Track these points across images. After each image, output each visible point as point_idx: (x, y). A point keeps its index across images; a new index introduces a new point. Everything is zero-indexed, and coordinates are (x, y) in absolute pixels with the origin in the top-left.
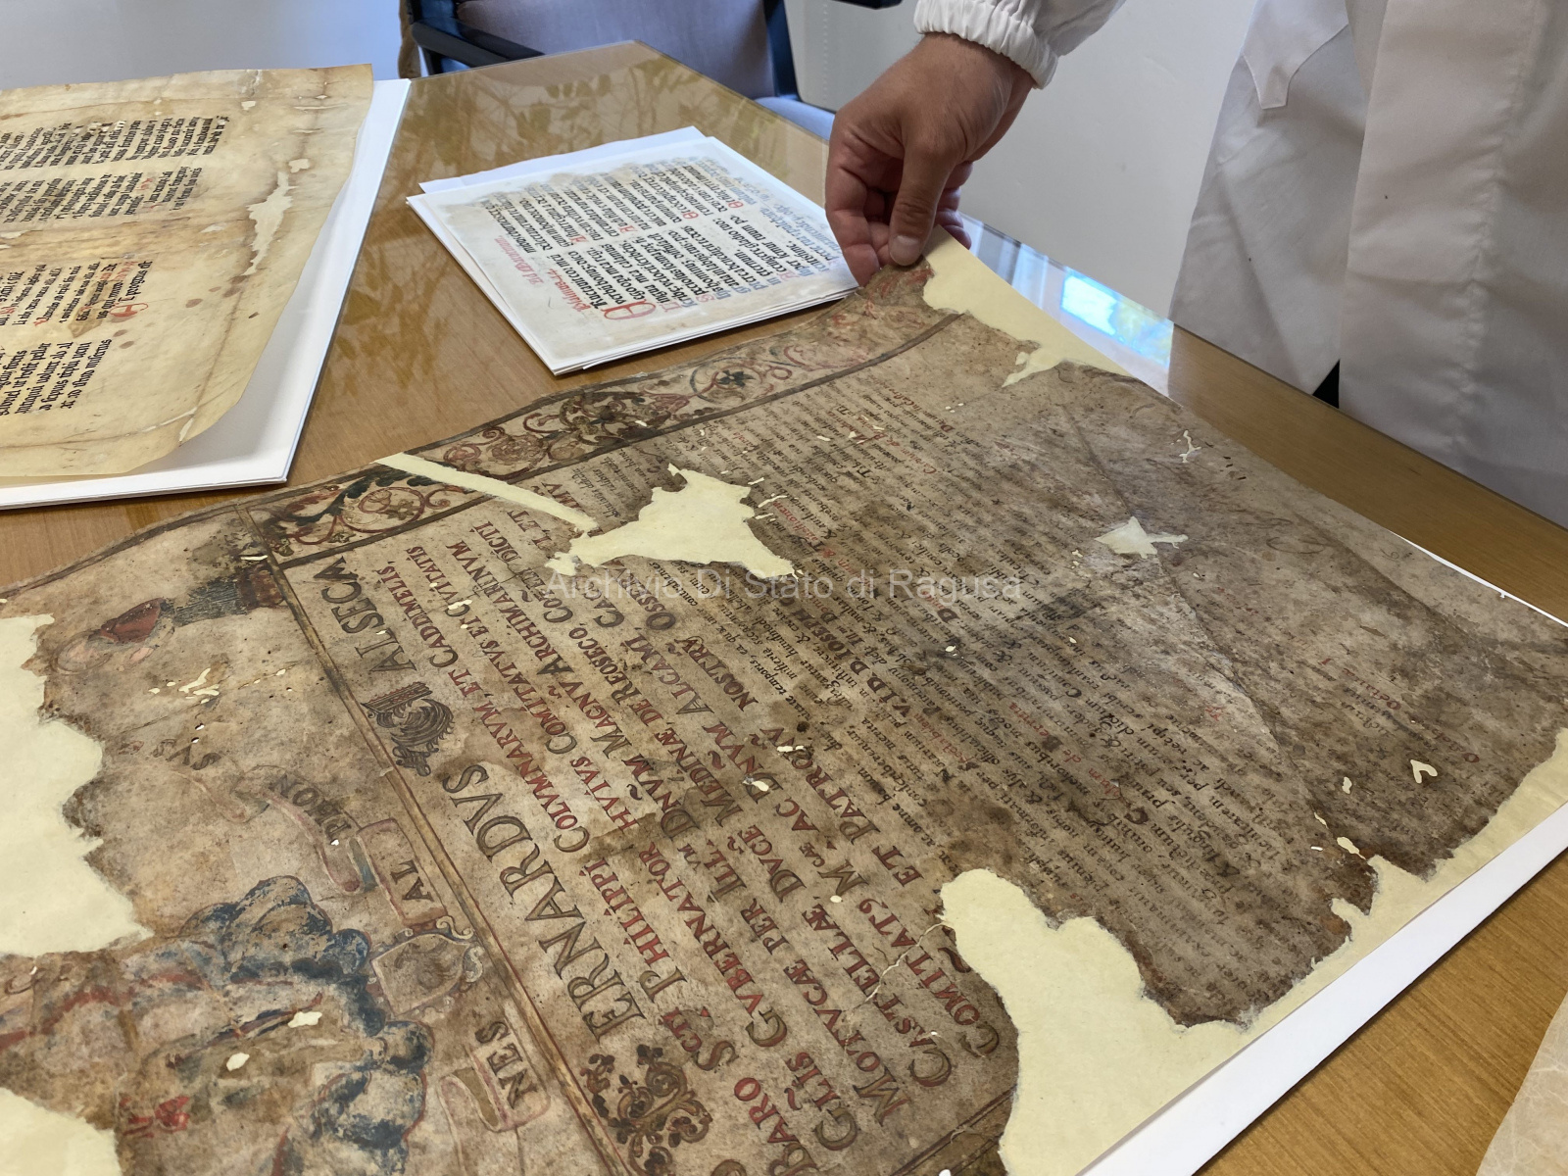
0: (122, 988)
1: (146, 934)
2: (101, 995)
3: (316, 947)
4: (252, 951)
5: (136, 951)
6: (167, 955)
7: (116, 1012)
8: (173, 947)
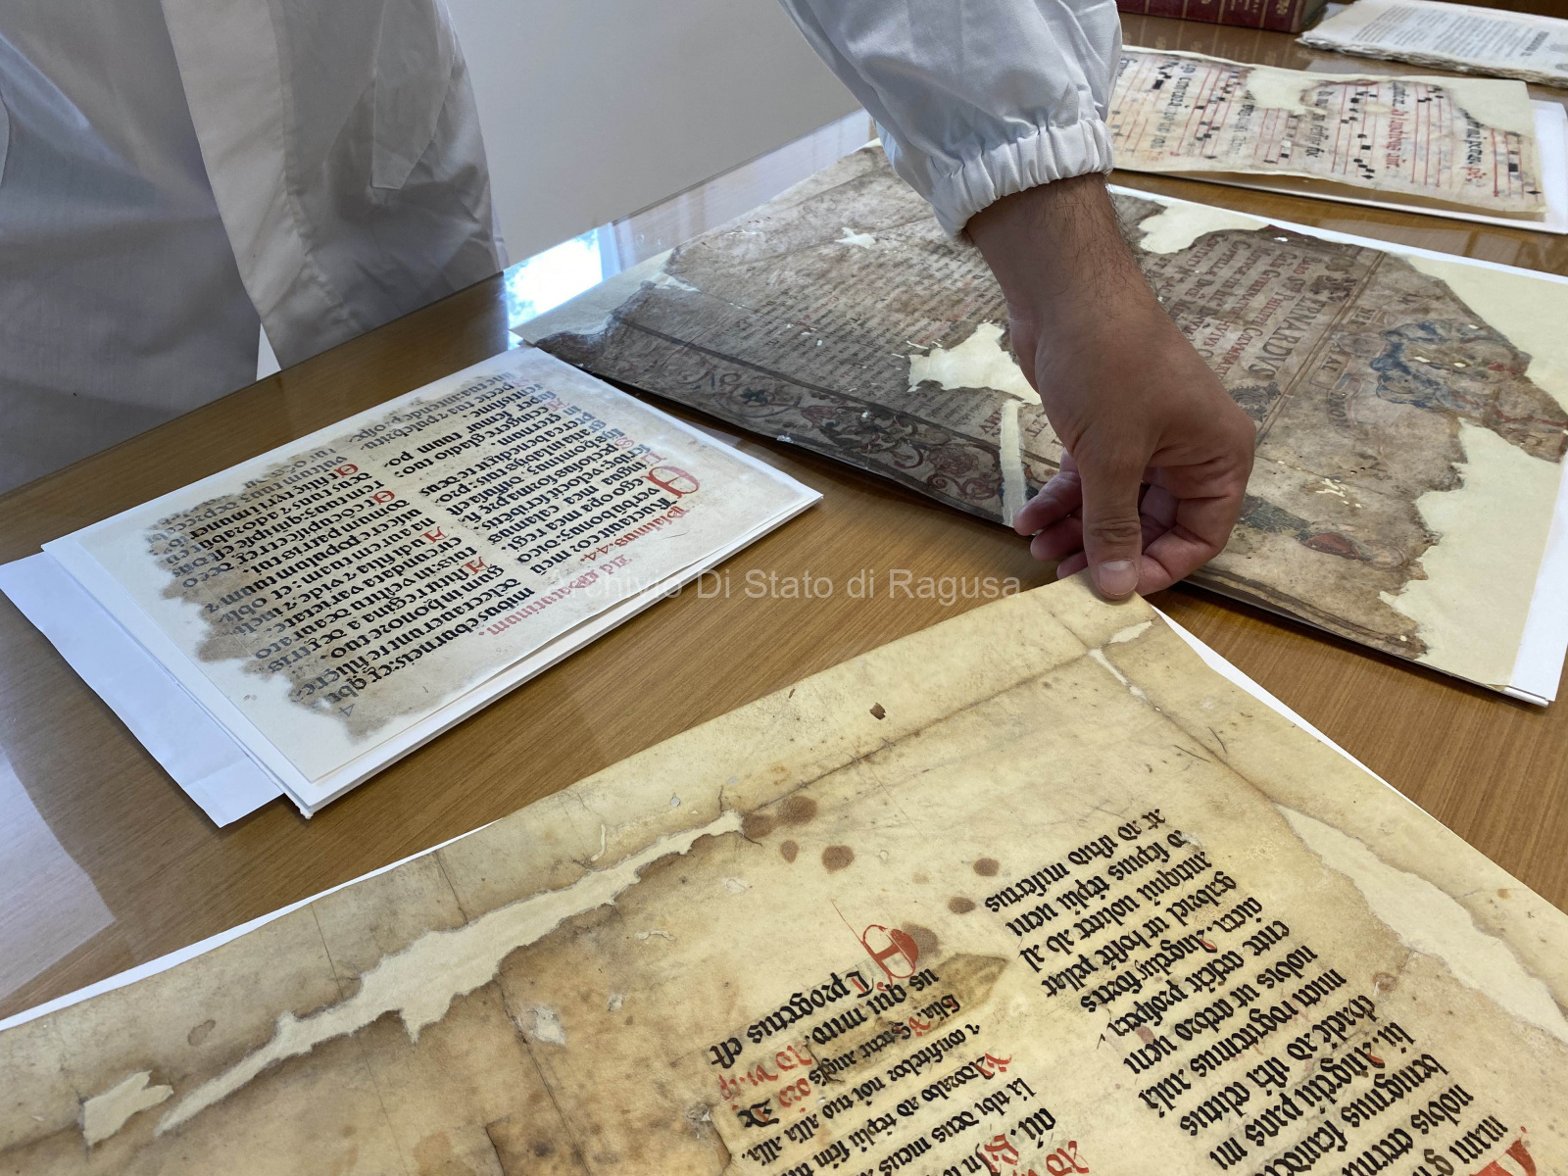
0: (1488, 408)
1: (1461, 420)
2: (1499, 414)
3: (1395, 373)
4: (1421, 388)
5: (1471, 417)
6: (1458, 406)
7: (1497, 403)
8: (1454, 407)
